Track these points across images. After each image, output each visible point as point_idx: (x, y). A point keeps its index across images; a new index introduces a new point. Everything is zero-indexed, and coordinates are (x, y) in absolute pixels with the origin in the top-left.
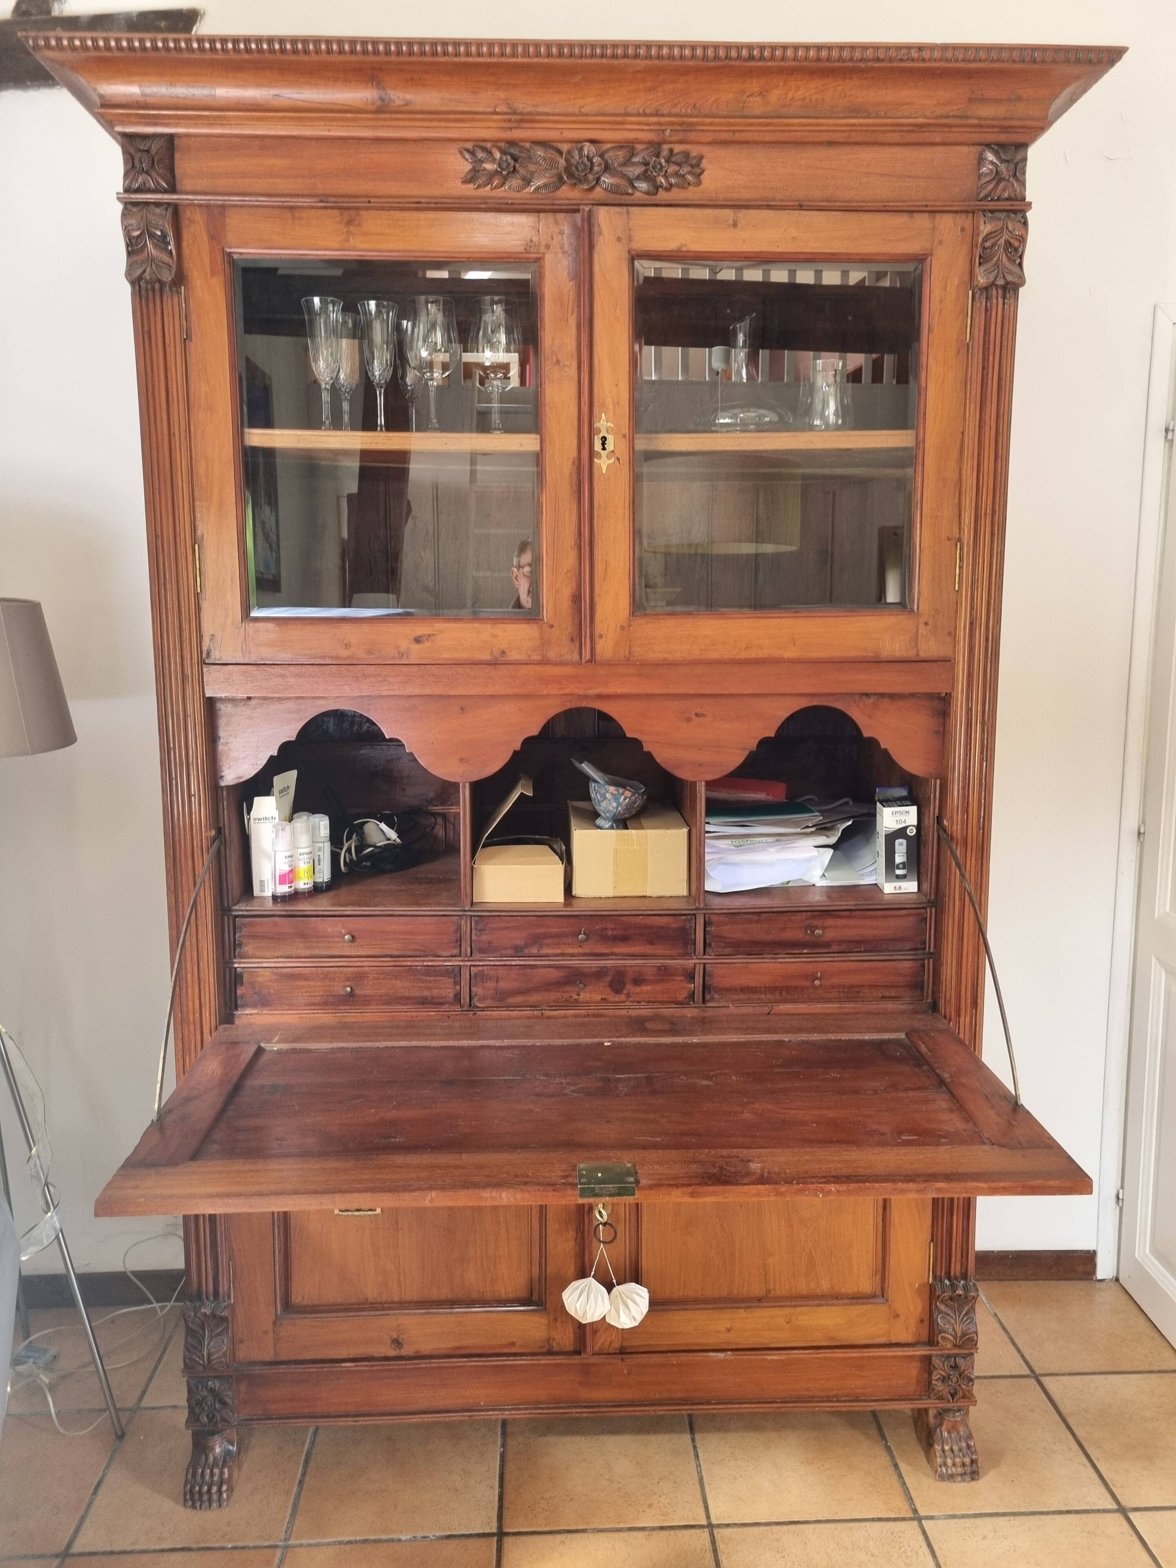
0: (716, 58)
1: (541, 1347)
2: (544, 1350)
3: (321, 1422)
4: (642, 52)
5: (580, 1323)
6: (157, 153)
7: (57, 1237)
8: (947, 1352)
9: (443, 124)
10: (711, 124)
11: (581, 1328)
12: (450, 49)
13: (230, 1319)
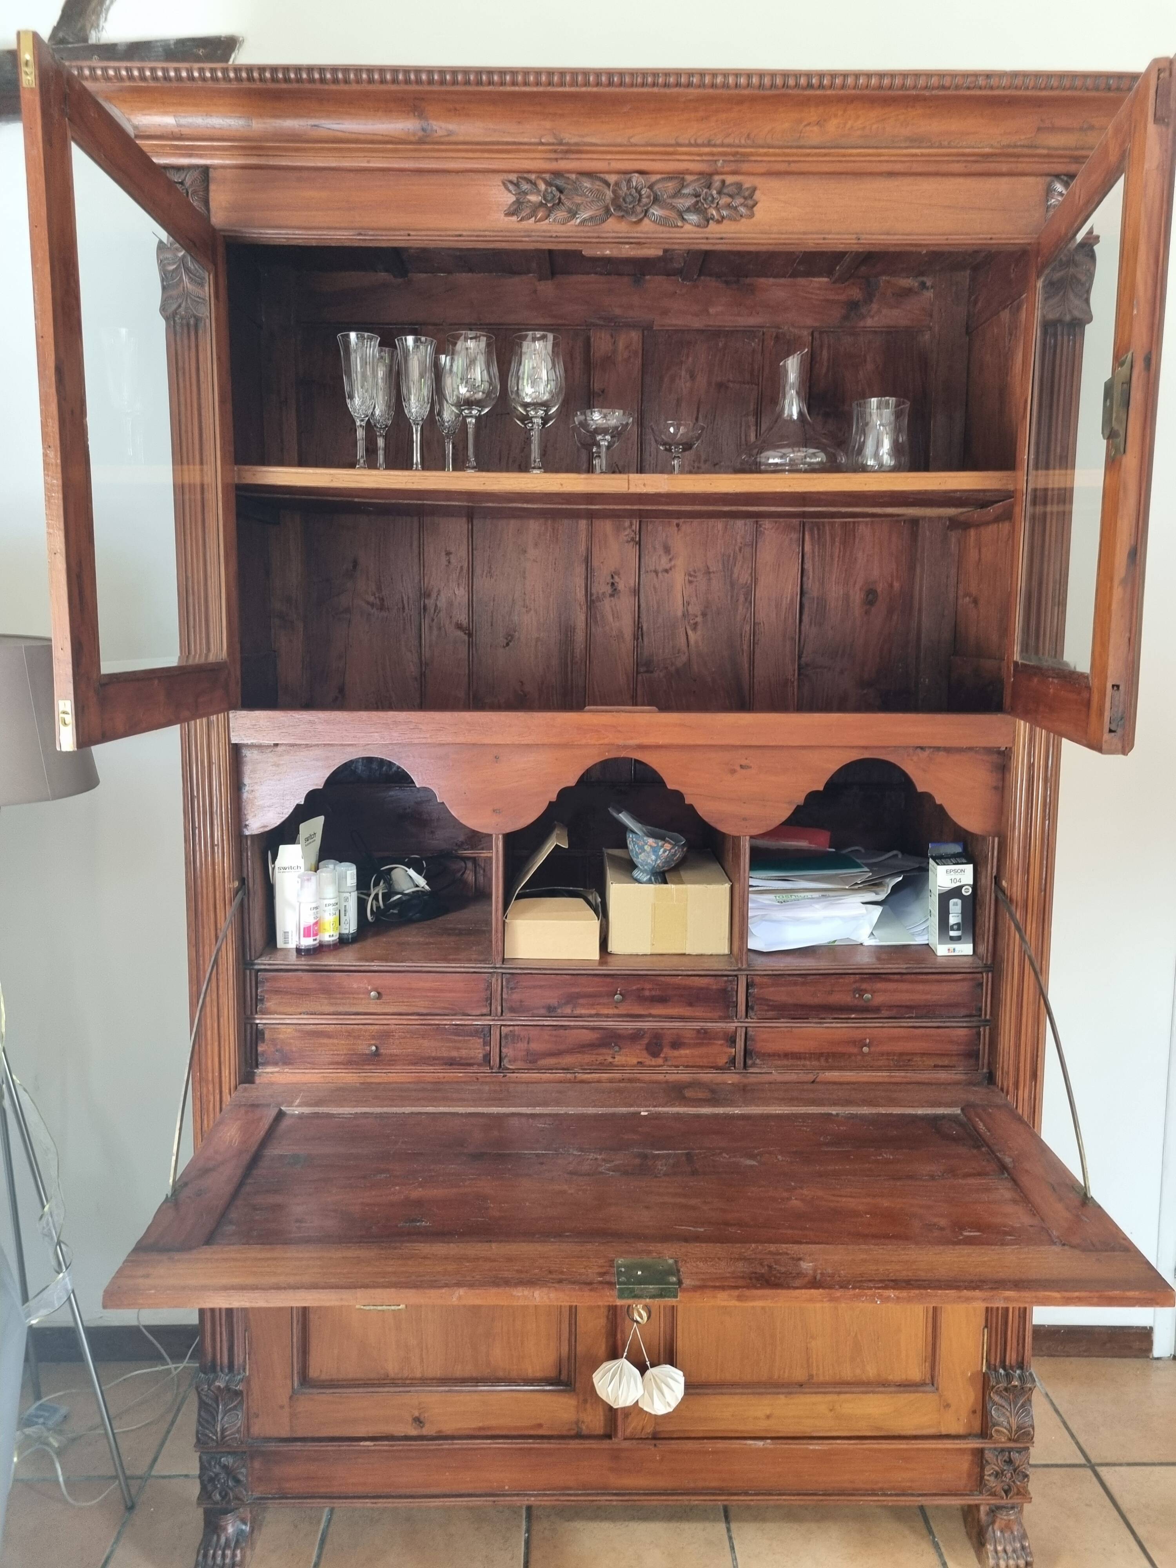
0: (773, 86)
1: (569, 1430)
2: (573, 1433)
3: (337, 1503)
4: (695, 80)
5: (611, 1408)
6: (191, 185)
7: (69, 1298)
8: (1000, 1445)
9: (486, 155)
10: (766, 154)
11: (611, 1412)
12: (496, 78)
13: (245, 1395)
